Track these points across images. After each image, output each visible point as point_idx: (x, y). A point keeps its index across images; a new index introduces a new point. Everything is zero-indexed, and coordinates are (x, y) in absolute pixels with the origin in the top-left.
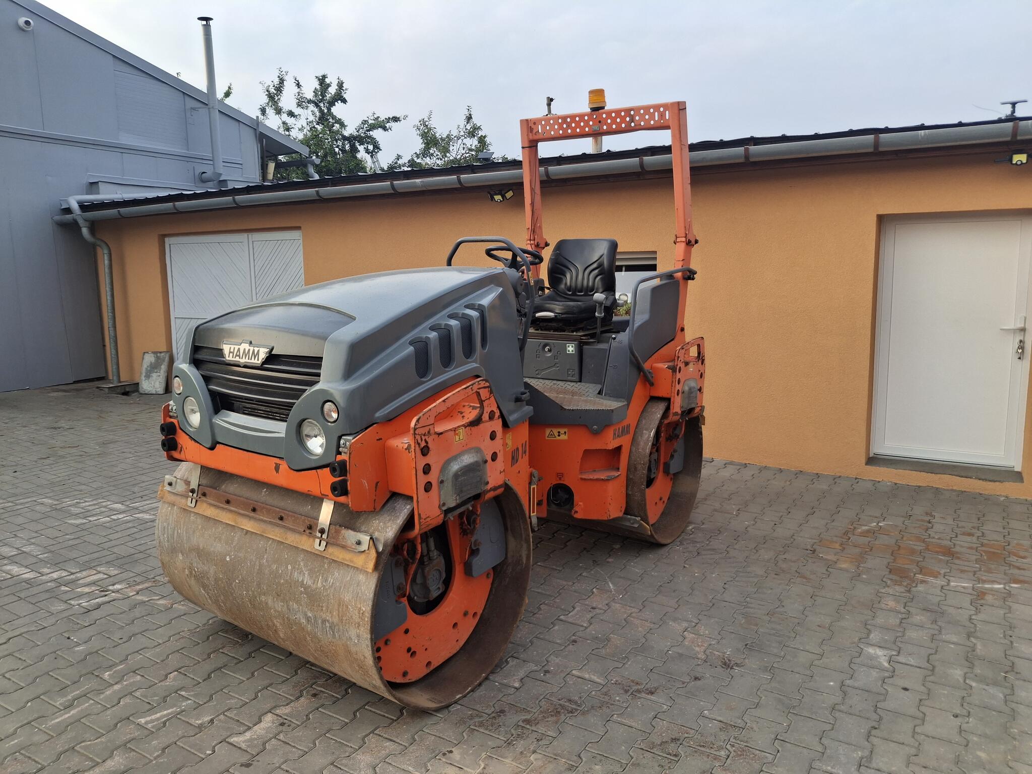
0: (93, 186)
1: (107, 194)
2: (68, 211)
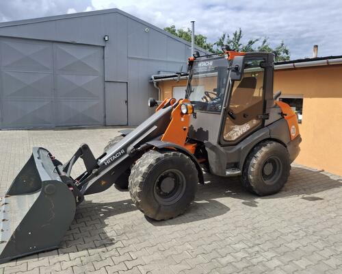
0: (159, 72)
1: (162, 75)
2: (151, 79)
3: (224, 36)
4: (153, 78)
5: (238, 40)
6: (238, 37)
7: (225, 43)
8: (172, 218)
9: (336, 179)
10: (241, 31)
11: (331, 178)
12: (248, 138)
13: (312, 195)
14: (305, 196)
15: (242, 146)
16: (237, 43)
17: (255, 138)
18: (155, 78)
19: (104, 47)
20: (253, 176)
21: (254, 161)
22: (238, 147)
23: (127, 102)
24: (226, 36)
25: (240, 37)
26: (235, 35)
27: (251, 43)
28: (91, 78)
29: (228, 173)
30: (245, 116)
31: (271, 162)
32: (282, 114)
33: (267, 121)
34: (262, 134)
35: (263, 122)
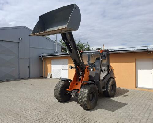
0: (43, 53)
4: (41, 56)
9: (125, 89)
12: (106, 78)
15: (105, 80)
19: (19, 43)
21: (109, 86)
23: (29, 67)
29: (103, 90)
30: (105, 70)
31: (112, 85)
32: (112, 69)
33: (109, 72)
34: (109, 76)
35: (108, 72)
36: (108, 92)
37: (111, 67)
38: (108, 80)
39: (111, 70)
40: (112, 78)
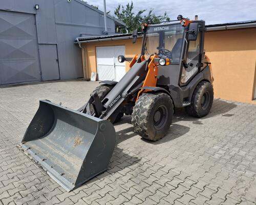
0: (81, 35)
1: (84, 37)
2: (76, 41)
3: (119, 6)
4: (78, 40)
5: (131, 10)
6: (130, 8)
7: (121, 12)
8: (161, 138)
9: (230, 103)
10: (132, 4)
11: (227, 102)
12: (193, 80)
13: (226, 113)
14: (223, 114)
15: (191, 86)
16: (130, 13)
17: (197, 80)
18: (80, 40)
19: (35, 15)
20: (198, 105)
21: (198, 95)
22: (188, 87)
23: (57, 60)
24: (121, 7)
25: (132, 8)
26: (128, 6)
27: (140, 13)
28: (27, 41)
29: (184, 105)
30: (191, 65)
31: (204, 95)
32: (207, 63)
33: (202, 68)
34: (200, 77)
35: (199, 69)
36: (194, 109)
37: (206, 58)
38: (198, 85)
39: (205, 65)
40: (207, 81)
